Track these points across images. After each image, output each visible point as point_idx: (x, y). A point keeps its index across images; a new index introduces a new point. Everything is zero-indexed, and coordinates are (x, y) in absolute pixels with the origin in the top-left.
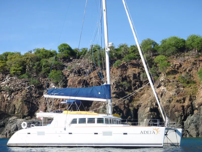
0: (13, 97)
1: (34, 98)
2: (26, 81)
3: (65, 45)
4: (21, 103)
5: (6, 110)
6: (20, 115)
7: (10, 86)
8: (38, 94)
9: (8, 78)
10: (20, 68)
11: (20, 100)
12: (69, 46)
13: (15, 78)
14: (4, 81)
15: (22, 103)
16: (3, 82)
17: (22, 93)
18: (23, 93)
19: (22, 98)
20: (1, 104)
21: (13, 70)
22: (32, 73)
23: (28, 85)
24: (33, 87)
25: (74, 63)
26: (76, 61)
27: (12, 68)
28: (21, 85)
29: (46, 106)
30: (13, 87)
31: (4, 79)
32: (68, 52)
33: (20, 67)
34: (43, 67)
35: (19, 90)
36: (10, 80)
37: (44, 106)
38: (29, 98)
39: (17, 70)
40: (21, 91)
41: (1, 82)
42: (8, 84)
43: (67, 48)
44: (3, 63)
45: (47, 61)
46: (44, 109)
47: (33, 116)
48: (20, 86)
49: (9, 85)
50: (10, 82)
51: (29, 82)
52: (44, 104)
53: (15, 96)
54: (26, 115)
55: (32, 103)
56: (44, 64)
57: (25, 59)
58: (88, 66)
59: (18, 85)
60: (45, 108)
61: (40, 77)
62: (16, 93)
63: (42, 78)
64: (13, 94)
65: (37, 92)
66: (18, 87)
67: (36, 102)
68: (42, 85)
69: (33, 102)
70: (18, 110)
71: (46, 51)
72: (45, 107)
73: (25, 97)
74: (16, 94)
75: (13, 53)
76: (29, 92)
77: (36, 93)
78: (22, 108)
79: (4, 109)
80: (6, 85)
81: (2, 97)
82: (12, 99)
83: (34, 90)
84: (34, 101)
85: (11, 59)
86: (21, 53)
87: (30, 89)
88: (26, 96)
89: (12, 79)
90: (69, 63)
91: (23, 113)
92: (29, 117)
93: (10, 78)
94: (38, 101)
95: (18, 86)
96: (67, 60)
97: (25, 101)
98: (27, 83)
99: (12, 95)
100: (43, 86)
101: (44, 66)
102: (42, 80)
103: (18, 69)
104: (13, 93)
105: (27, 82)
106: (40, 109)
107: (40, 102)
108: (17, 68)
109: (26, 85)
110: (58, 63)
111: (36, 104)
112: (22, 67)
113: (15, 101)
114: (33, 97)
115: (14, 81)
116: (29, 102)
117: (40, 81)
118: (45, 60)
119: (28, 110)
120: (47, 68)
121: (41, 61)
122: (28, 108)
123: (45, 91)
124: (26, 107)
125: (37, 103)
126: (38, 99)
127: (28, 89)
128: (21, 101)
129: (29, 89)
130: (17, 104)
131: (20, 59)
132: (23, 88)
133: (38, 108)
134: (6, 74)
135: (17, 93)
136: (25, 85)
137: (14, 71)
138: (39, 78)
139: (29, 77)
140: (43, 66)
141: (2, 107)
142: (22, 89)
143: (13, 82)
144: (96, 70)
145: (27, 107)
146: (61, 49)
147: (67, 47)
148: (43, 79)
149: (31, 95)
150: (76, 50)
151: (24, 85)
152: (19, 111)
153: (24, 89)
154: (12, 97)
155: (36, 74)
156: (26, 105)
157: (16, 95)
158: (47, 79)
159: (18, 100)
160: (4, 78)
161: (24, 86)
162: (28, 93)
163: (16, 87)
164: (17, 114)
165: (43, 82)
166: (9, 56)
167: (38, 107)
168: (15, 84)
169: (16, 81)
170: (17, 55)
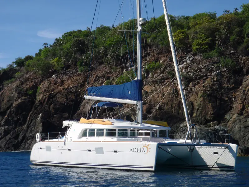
0: (191, 89)
1: (226, 90)
2: (214, 63)
4: (201, 99)
5: (180, 111)
6: (200, 118)
7: (189, 72)
8: (232, 84)
9: (189, 58)
10: (207, 40)
11: (200, 94)
13: (199, 58)
14: (183, 64)
15: (204, 100)
16: (181, 64)
17: (205, 83)
18: (208, 83)
19: (203, 90)
20: (173, 101)
21: (197, 45)
22: (227, 49)
23: (218, 68)
24: (225, 71)
27: (196, 41)
28: (207, 68)
29: (244, 104)
30: (193, 73)
31: (183, 60)
33: (207, 38)
34: (246, 37)
35: (201, 77)
36: (191, 60)
37: (240, 104)
38: (217, 90)
39: (202, 45)
40: (203, 80)
42: (187, 68)
44: (183, 33)
46: (239, 109)
47: (222, 121)
48: (204, 70)
49: (187, 70)
50: (189, 66)
52: (241, 100)
53: (193, 88)
54: (210, 118)
55: (221, 99)
57: (217, 24)
59: (202, 70)
60: (241, 107)
61: (240, 54)
62: (196, 83)
63: (242, 56)
64: (191, 85)
65: (232, 81)
66: (200, 73)
67: (228, 97)
68: (242, 68)
69: (223, 98)
70: (198, 110)
72: (242, 105)
73: (208, 89)
74: (196, 85)
76: (217, 81)
77: (228, 81)
78: (204, 107)
79: (177, 109)
80: (184, 70)
81: (174, 89)
82: (189, 93)
83: (227, 77)
84: (225, 95)
87: (220, 75)
88: (211, 88)
89: (195, 59)
91: (205, 116)
92: (215, 122)
94: (233, 96)
95: (200, 71)
97: (208, 96)
98: (216, 65)
99: (189, 86)
100: (243, 70)
101: (248, 35)
102: (241, 60)
103: (204, 42)
104: (191, 83)
105: (217, 63)
106: (235, 108)
107: (235, 98)
108: (202, 41)
109: (214, 69)
111: (227, 100)
112: (209, 39)
113: (193, 96)
114: (224, 88)
115: (197, 63)
116: (216, 98)
117: (238, 61)
119: (213, 111)
121: (244, 27)
122: (213, 107)
123: (245, 78)
124: (209, 106)
125: (230, 99)
126: (232, 93)
127: (215, 76)
128: (202, 96)
129: (217, 75)
130: (196, 101)
132: (208, 74)
133: (231, 108)
134: (188, 52)
135: (198, 83)
136: (213, 68)
137: (197, 47)
138: (239, 56)
139: (221, 54)
140: (245, 35)
141: (174, 105)
142: (206, 76)
143: (195, 64)
145: (212, 105)
148: (244, 58)
149: (221, 85)
151: (211, 69)
152: (199, 112)
153: (210, 75)
154: (189, 89)
155: (234, 50)
156: (209, 102)
157: (196, 87)
159: (197, 94)
160: (183, 58)
161: (212, 71)
162: (216, 83)
163: (198, 73)
164: (196, 116)
165: (244, 63)
167: (231, 105)
168: (197, 67)
169: (200, 63)
170: (205, 19)
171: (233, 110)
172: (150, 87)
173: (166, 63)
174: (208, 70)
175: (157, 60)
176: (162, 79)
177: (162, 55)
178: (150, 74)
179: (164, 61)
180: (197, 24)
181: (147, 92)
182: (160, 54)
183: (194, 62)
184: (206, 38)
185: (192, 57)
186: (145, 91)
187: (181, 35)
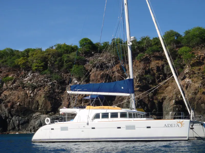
0: (36, 93)
1: (57, 93)
2: (48, 77)
3: (86, 40)
4: (44, 99)
5: (30, 106)
6: (43, 110)
7: (33, 82)
8: (60, 90)
9: (30, 74)
10: (42, 64)
11: (43, 96)
12: (90, 40)
13: (37, 74)
14: (27, 78)
15: (45, 99)
16: (26, 78)
17: (45, 89)
18: (46, 89)
19: (44, 93)
20: (25, 100)
21: (35, 67)
22: (54, 69)
23: (51, 80)
24: (55, 82)
25: (95, 57)
26: (97, 55)
27: (34, 64)
29: (69, 101)
30: (36, 83)
32: (89, 47)
35: (41, 86)
36: (32, 76)
37: (67, 101)
38: (52, 93)
39: (39, 66)
40: (43, 87)
41: (24, 79)
42: (30, 80)
43: (88, 43)
44: (25, 59)
45: (69, 57)
46: (67, 104)
47: (56, 112)
48: (42, 82)
49: (31, 81)
50: (32, 79)
51: (51, 78)
52: (67, 99)
53: (38, 92)
54: (49, 111)
55: (55, 99)
56: (65, 59)
57: (46, 55)
58: (110, 60)
59: (41, 81)
60: (68, 104)
61: (63, 73)
62: (39, 89)
63: (64, 73)
64: (36, 90)
65: (60, 88)
67: (59, 98)
68: (65, 81)
69: (56, 98)
70: (42, 105)
71: (67, 46)
72: (68, 102)
73: (47, 93)
74: (39, 90)
75: (34, 50)
76: (51, 88)
77: (58, 88)
78: (46, 103)
79: (28, 105)
80: (29, 82)
81: (25, 93)
82: (35, 95)
83: (57, 86)
84: (57, 96)
85: (32, 55)
86: (42, 49)
87: (53, 85)
88: (49, 92)
89: (34, 75)
90: (91, 58)
91: (46, 109)
92: (53, 113)
93: (32, 75)
94: (61, 97)
95: (40, 82)
96: (89, 55)
97: (48, 97)
98: (49, 79)
99: (34, 91)
101: (66, 61)
102: (64, 76)
103: (40, 65)
104: (36, 89)
105: (50, 77)
106: (63, 104)
107: (63, 98)
108: (39, 64)
109: (49, 81)
110: (80, 58)
111: (59, 99)
112: (43, 63)
113: (38, 97)
114: (56, 92)
115: (36, 78)
116: (52, 98)
117: (62, 76)
118: (67, 55)
119: (51, 106)
120: (69, 63)
121: (63, 56)
122: (51, 104)
123: (67, 86)
124: (49, 103)
125: (60, 98)
126: (61, 95)
127: (50, 85)
128: (44, 97)
129: (51, 84)
130: (40, 100)
131: (41, 55)
132: (46, 84)
133: (61, 104)
134: (28, 71)
135: (40, 89)
136: (47, 80)
137: (36, 68)
138: (62, 73)
139: (52, 72)
140: (64, 62)
141: (26, 103)
142: (44, 85)
143: (35, 78)
144: (118, 64)
145: (50, 102)
146: (82, 44)
147: (88, 41)
148: (65, 75)
149: (54, 90)
150: (98, 44)
151: (46, 81)
152: (42, 107)
153: (47, 85)
154: (35, 93)
155: (58, 70)
156: (49, 101)
157: (39, 91)
158: (69, 74)
159: (41, 96)
160: (26, 75)
161: (47, 82)
162: (51, 89)
163: (39, 83)
164: (40, 110)
165: (66, 77)
166: (31, 52)
167: (61, 102)
168: (38, 80)
169: (38, 77)
170: (39, 52)
171: (62, 105)
172: (8, 92)
173: (14, 77)
174: (45, 82)
175: (7, 75)
176: (16, 87)
177: (10, 73)
178: (4, 84)
179: (13, 76)
180: (34, 54)
181: (6, 95)
182: (8, 72)
183: (34, 77)
184: (41, 63)
185: (31, 74)
186: (4, 94)
187: (24, 61)
